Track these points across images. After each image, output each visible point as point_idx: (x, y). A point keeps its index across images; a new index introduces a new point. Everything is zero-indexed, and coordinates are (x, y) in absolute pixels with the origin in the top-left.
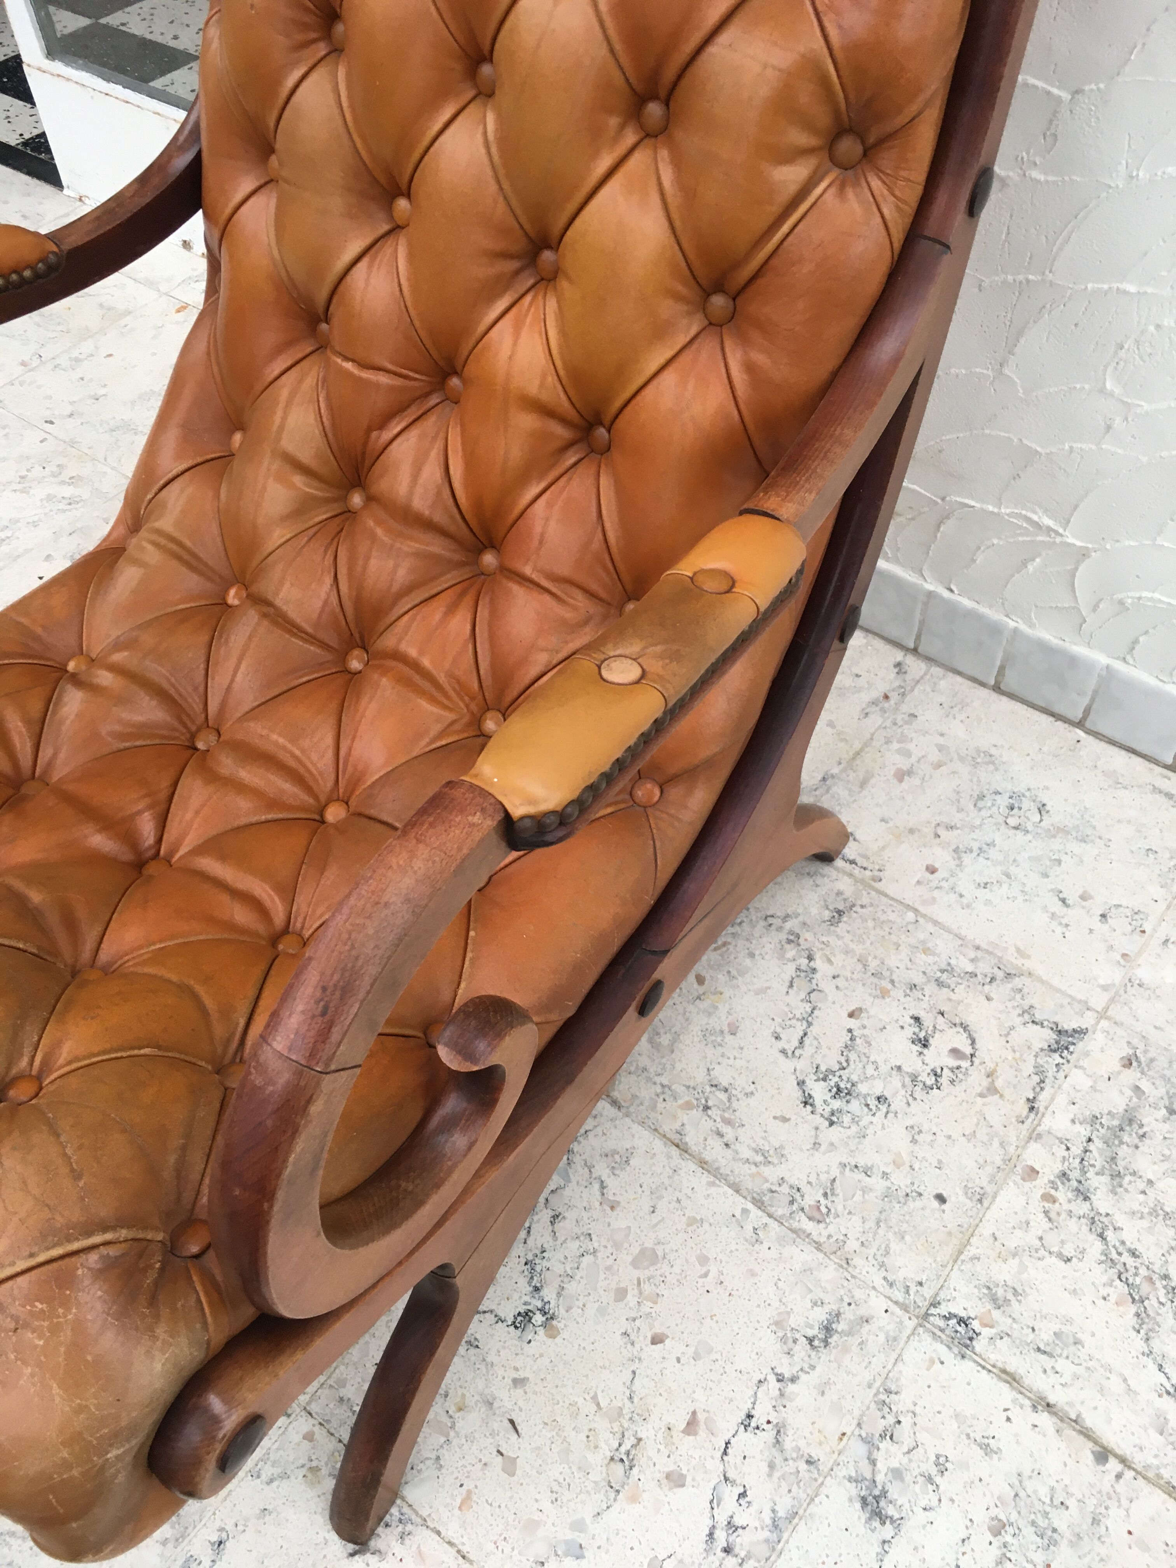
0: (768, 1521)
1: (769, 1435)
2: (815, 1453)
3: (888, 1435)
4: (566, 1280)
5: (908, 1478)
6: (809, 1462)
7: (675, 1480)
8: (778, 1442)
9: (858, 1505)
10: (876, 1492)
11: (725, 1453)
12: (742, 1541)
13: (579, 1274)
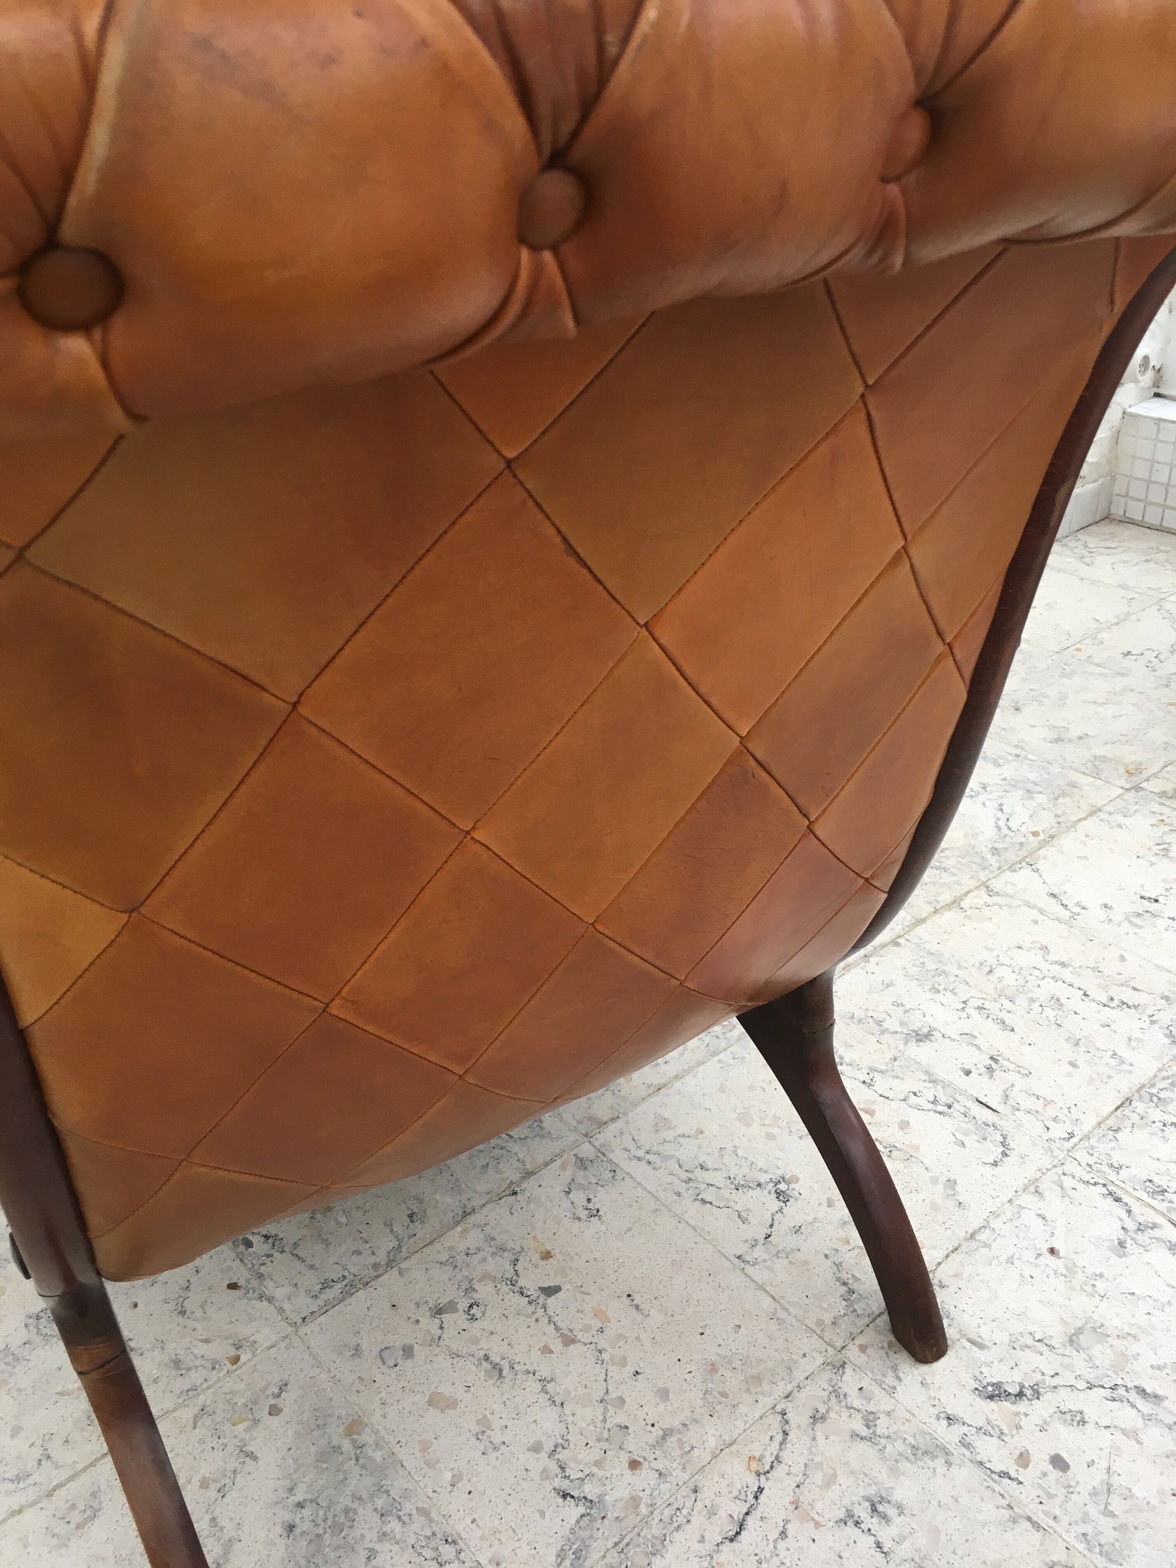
0: (931, 1085)
1: (877, 1077)
2: (889, 1055)
3: (880, 1023)
4: (754, 1166)
5: (905, 1019)
6: (895, 1060)
7: (904, 1125)
8: (881, 1072)
9: (921, 1044)
10: (914, 1034)
11: (888, 1098)
12: (943, 1098)
13: (751, 1158)
